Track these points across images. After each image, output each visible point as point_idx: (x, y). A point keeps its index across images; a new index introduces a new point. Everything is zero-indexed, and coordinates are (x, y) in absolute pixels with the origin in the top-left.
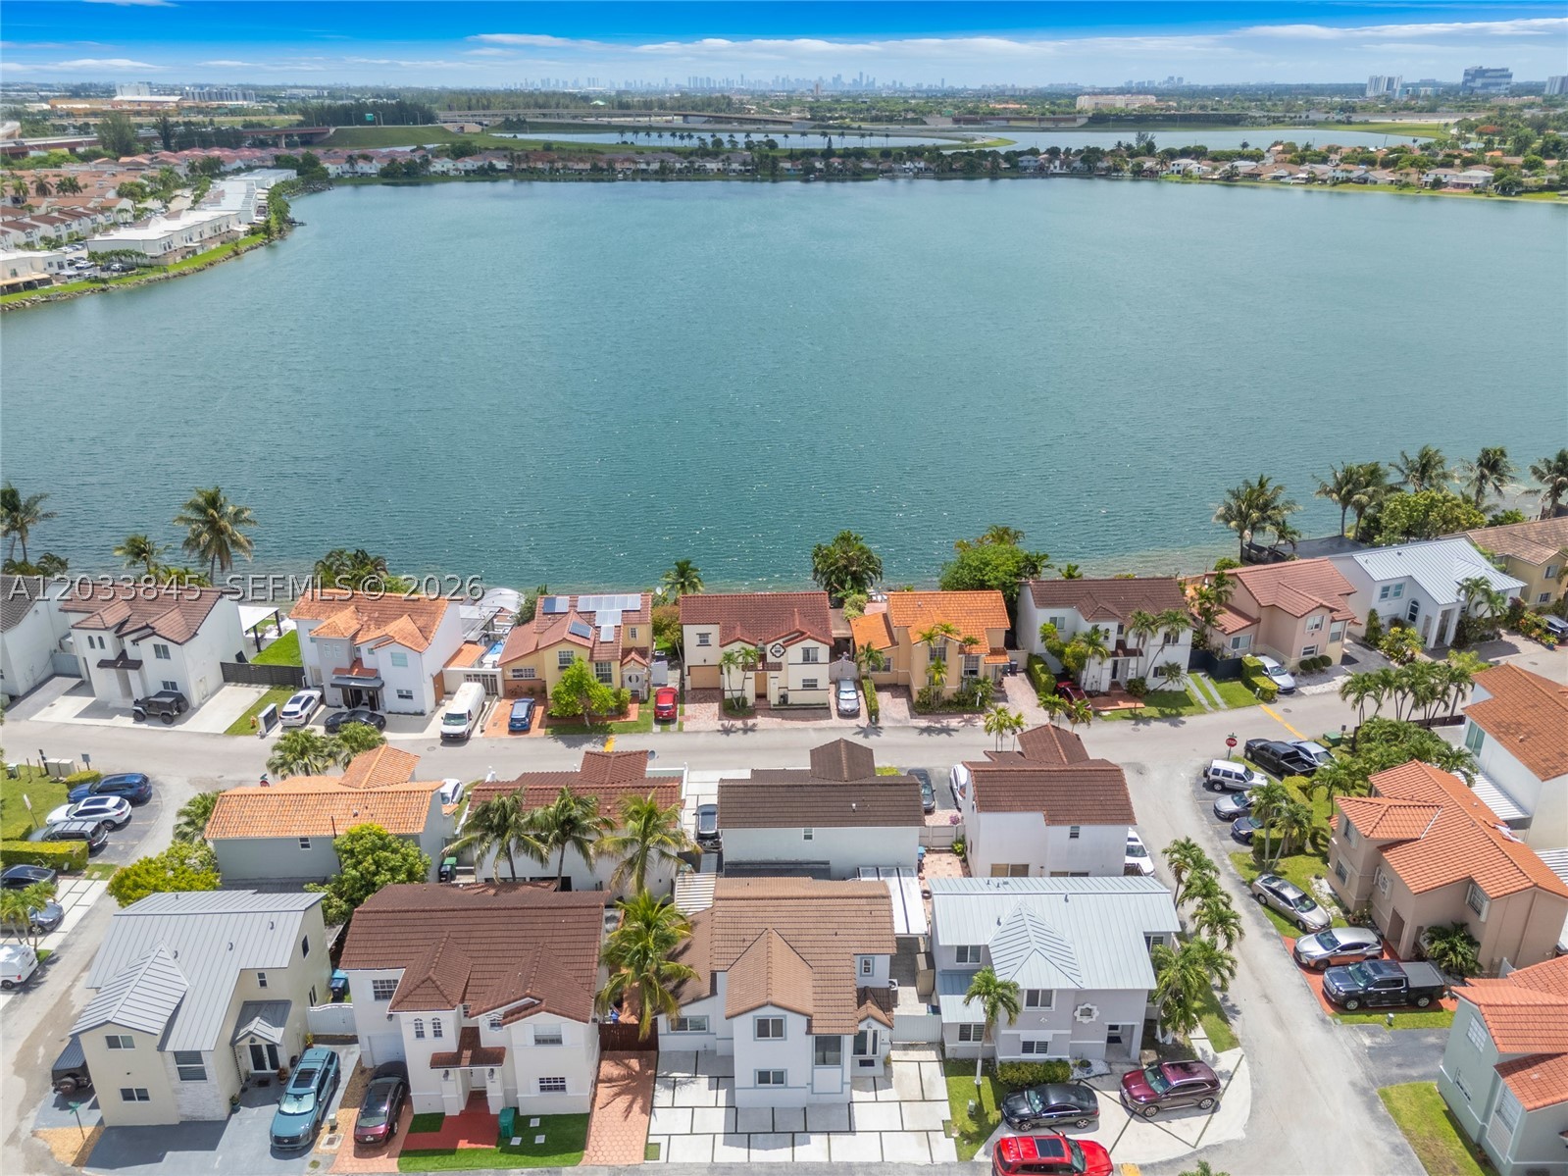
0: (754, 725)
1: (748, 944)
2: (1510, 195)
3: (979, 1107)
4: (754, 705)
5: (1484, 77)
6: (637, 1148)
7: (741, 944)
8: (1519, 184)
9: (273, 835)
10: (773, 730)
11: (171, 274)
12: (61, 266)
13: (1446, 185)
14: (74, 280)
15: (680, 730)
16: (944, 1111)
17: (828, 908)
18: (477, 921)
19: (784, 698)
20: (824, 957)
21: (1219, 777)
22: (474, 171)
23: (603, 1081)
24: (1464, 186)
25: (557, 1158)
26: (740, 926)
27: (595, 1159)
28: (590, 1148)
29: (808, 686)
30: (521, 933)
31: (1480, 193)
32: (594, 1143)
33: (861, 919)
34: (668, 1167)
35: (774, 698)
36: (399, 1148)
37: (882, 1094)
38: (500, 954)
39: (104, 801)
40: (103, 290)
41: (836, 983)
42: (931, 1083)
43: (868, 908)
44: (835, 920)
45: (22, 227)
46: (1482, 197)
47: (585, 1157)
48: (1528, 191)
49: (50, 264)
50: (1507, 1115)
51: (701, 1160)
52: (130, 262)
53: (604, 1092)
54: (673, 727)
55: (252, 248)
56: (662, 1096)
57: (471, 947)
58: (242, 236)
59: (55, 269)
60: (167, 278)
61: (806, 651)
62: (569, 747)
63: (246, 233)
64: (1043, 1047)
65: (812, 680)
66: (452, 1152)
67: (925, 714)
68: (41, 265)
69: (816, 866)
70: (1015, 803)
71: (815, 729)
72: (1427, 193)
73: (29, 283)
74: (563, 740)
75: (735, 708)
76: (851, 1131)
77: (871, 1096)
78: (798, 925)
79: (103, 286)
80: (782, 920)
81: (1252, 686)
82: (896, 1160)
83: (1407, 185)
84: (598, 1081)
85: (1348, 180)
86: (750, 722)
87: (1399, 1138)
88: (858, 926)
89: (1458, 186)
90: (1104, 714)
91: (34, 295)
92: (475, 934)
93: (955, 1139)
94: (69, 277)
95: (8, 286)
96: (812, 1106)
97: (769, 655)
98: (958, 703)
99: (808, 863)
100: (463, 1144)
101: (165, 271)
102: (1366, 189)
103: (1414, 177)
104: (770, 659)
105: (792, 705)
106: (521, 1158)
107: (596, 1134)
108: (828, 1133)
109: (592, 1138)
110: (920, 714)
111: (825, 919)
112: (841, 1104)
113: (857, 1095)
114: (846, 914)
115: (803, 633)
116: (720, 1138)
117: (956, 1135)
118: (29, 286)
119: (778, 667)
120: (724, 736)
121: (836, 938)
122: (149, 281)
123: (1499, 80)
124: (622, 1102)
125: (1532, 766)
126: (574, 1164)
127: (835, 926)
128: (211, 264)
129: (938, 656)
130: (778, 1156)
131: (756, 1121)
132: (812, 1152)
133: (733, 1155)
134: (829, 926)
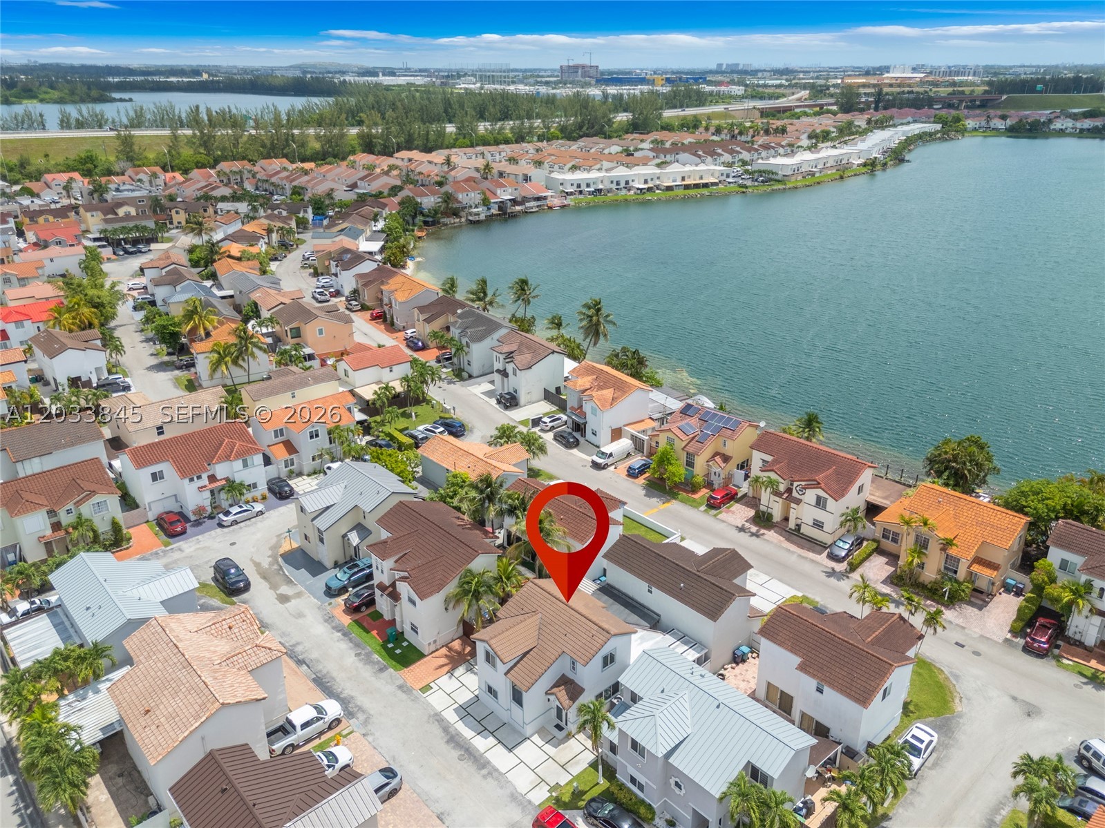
0: (763, 534)
1: (523, 612)
3: (583, 793)
4: (777, 523)
6: (423, 683)
7: (520, 610)
9: (437, 461)
10: (772, 542)
11: (788, 186)
12: (728, 176)
14: (732, 185)
15: (715, 516)
16: (565, 779)
17: (576, 620)
18: (432, 530)
19: (798, 526)
20: (550, 643)
21: (1089, 755)
22: (1088, 130)
23: (448, 647)
25: (394, 663)
26: (528, 601)
27: (405, 674)
28: (409, 669)
29: (817, 525)
30: (441, 546)
32: (412, 668)
33: (585, 636)
34: (423, 700)
35: (792, 524)
36: (357, 618)
37: (548, 748)
38: (426, 550)
39: (438, 428)
40: (743, 192)
41: (541, 660)
42: (577, 763)
43: (594, 633)
44: (573, 628)
45: (731, 152)
47: (402, 671)
49: (722, 175)
51: (437, 708)
52: (768, 177)
53: (444, 651)
54: (713, 512)
55: (855, 175)
56: (460, 670)
57: (420, 541)
58: (855, 167)
59: (724, 178)
60: (784, 189)
61: (819, 498)
62: (646, 495)
63: (859, 165)
64: (641, 787)
65: (820, 522)
66: (367, 631)
67: (896, 585)
68: (717, 175)
69: (651, 614)
70: (787, 642)
73: (707, 184)
74: (647, 491)
75: (761, 518)
76: (511, 750)
77: (540, 743)
78: (553, 619)
79: (744, 190)
80: (549, 611)
82: (510, 779)
84: (446, 646)
86: (763, 531)
88: (580, 638)
90: (1065, 661)
91: (705, 192)
92: (427, 536)
93: (552, 796)
94: (729, 183)
95: (694, 185)
96: (510, 725)
97: (794, 491)
98: (930, 590)
99: (649, 609)
100: (374, 633)
101: (785, 184)
104: (795, 494)
105: (802, 534)
106: (384, 653)
107: (418, 665)
108: (500, 742)
109: (413, 666)
110: (892, 583)
111: (569, 625)
112: (523, 735)
113: (536, 738)
114: (581, 629)
115: (819, 484)
116: (456, 705)
117: (554, 794)
118: (706, 185)
119: (798, 502)
120: (737, 531)
121: (564, 637)
122: (773, 190)
124: (444, 661)
126: (396, 670)
127: (570, 631)
128: (818, 183)
129: (922, 545)
130: (467, 732)
131: (478, 712)
132: (482, 743)
133: (451, 717)
134: (567, 629)
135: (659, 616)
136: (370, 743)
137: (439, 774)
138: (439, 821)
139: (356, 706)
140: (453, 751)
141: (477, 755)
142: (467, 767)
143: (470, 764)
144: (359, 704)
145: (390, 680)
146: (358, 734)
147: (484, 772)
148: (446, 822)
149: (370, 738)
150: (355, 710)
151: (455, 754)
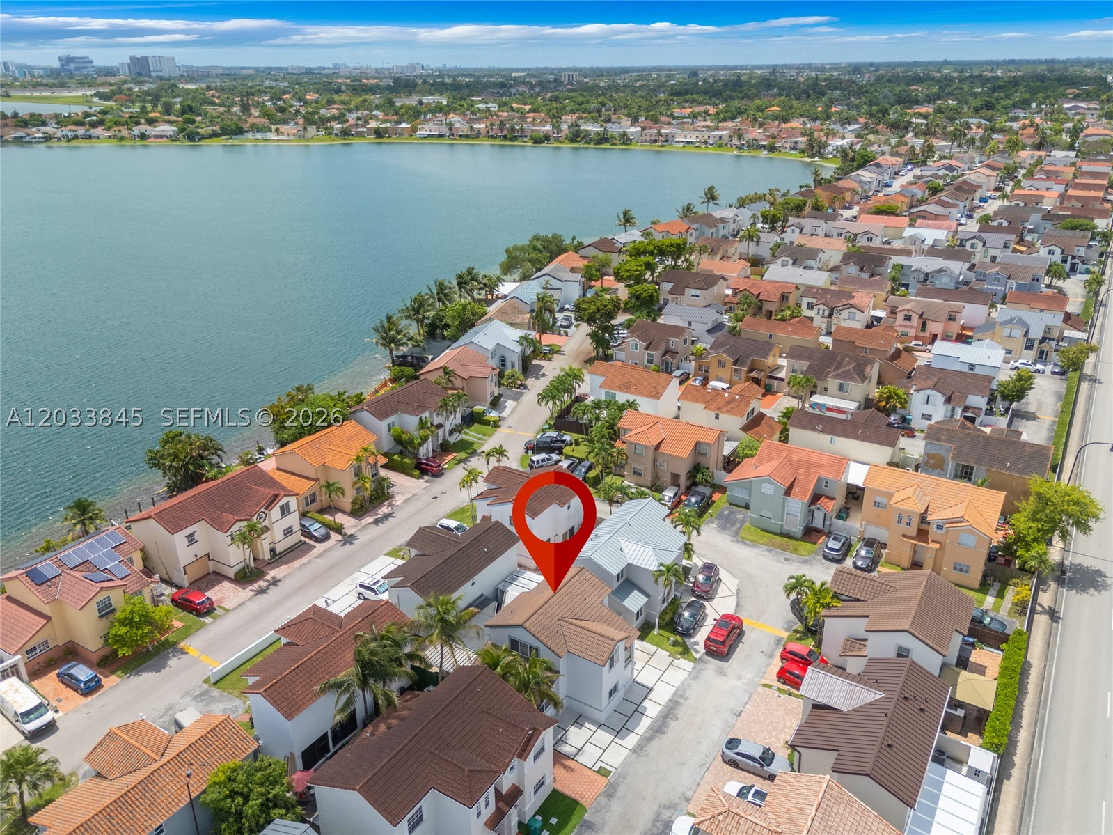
0: (273, 578)
1: (560, 633)
2: (195, 141)
3: (670, 640)
4: (258, 567)
5: (74, 62)
6: (596, 777)
8: (198, 134)
10: (286, 574)
13: (149, 137)
15: (226, 610)
16: (663, 654)
18: (436, 729)
19: (273, 552)
20: (593, 613)
24: (162, 137)
26: (547, 627)
27: (589, 800)
28: (579, 799)
29: (287, 533)
30: (467, 714)
31: (175, 141)
32: (577, 796)
34: (619, 770)
35: (267, 556)
37: (638, 667)
38: (471, 734)
42: (644, 648)
44: (578, 593)
46: (178, 143)
47: (584, 804)
48: (202, 138)
50: (792, 513)
51: (625, 755)
54: (218, 613)
56: (568, 750)
57: (452, 745)
61: (282, 508)
62: (158, 671)
65: (289, 528)
67: (364, 514)
69: (480, 600)
70: (542, 505)
71: (316, 557)
72: (139, 142)
74: (144, 671)
75: (245, 577)
76: (651, 689)
77: (635, 672)
78: (568, 607)
81: (487, 423)
82: (680, 683)
83: (122, 138)
85: (76, 137)
86: (268, 578)
87: (766, 547)
88: (588, 589)
89: (157, 137)
90: (445, 466)
93: (681, 658)
96: (625, 695)
97: (257, 524)
98: (376, 498)
102: (93, 142)
103: (125, 132)
104: (259, 526)
105: (278, 554)
107: (571, 792)
108: (646, 697)
109: (573, 796)
110: (361, 516)
111: (574, 596)
112: (632, 684)
113: (631, 676)
114: (578, 587)
115: (280, 495)
116: (616, 740)
117: (679, 656)
119: (266, 529)
120: (265, 594)
121: (587, 600)
123: (86, 65)
124: (560, 768)
125: (649, 396)
126: (584, 812)
129: (358, 472)
130: (645, 723)
131: (618, 721)
132: (652, 709)
133: (631, 740)
134: (580, 596)
135: (482, 595)
136: (695, 792)
137: (700, 728)
138: (742, 714)
139: (654, 825)
140: (671, 727)
141: (666, 710)
142: (681, 712)
143: (678, 711)
144: (650, 825)
145: (603, 811)
146: (689, 807)
147: (681, 700)
148: (740, 710)
149: (689, 794)
150: (659, 824)
151: (672, 724)
